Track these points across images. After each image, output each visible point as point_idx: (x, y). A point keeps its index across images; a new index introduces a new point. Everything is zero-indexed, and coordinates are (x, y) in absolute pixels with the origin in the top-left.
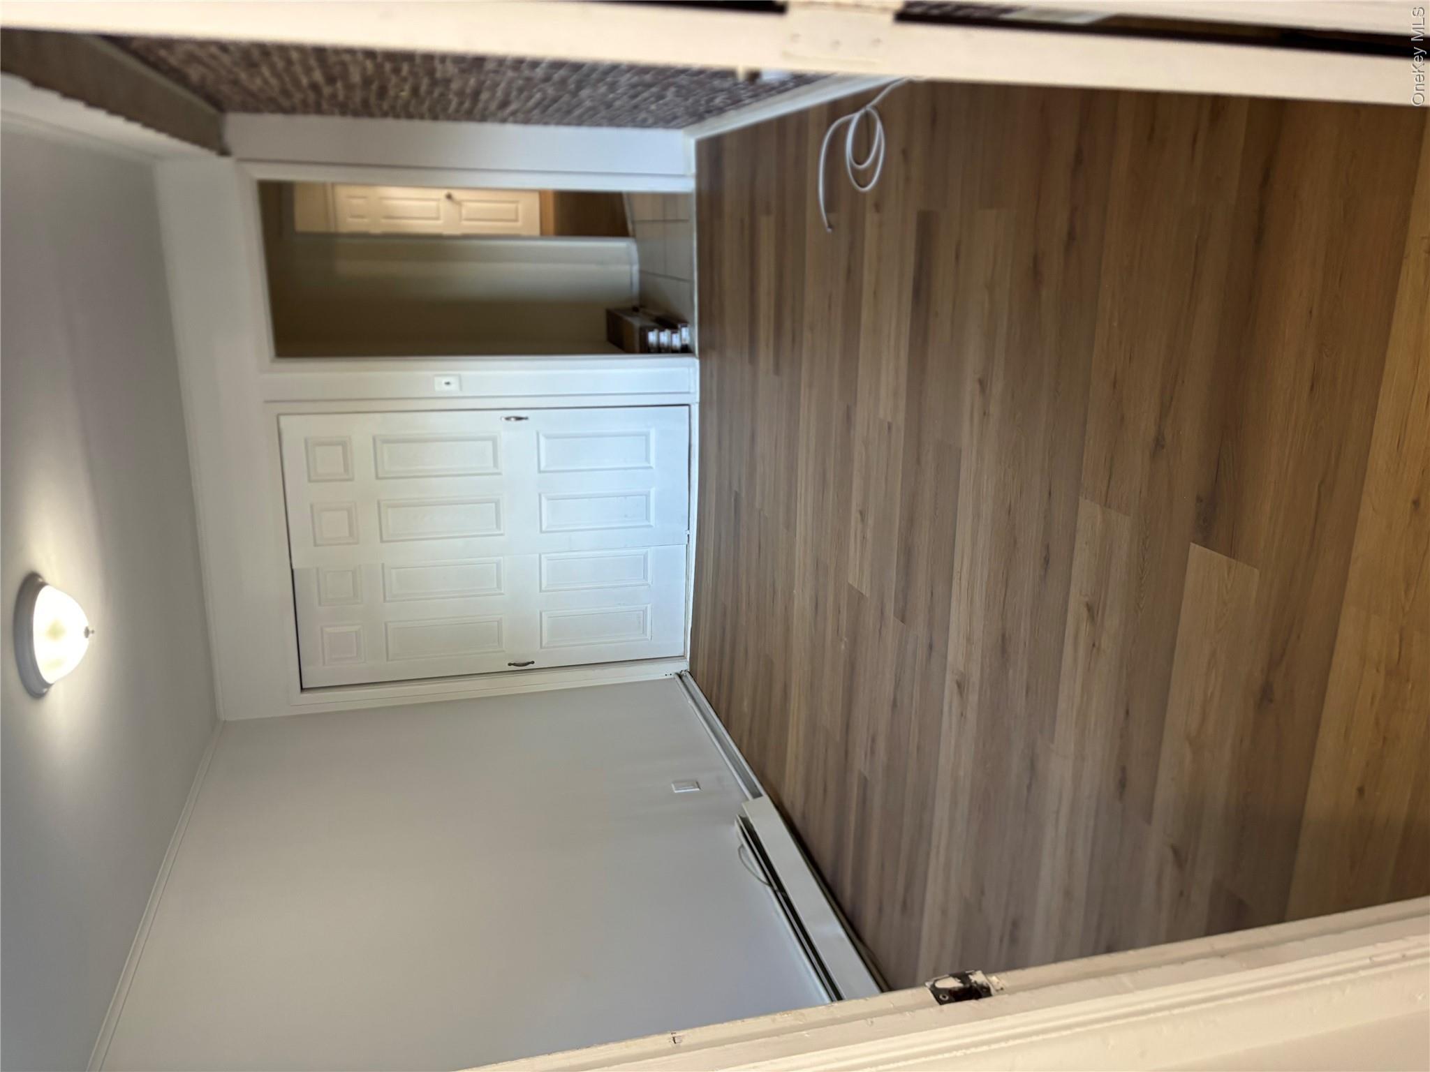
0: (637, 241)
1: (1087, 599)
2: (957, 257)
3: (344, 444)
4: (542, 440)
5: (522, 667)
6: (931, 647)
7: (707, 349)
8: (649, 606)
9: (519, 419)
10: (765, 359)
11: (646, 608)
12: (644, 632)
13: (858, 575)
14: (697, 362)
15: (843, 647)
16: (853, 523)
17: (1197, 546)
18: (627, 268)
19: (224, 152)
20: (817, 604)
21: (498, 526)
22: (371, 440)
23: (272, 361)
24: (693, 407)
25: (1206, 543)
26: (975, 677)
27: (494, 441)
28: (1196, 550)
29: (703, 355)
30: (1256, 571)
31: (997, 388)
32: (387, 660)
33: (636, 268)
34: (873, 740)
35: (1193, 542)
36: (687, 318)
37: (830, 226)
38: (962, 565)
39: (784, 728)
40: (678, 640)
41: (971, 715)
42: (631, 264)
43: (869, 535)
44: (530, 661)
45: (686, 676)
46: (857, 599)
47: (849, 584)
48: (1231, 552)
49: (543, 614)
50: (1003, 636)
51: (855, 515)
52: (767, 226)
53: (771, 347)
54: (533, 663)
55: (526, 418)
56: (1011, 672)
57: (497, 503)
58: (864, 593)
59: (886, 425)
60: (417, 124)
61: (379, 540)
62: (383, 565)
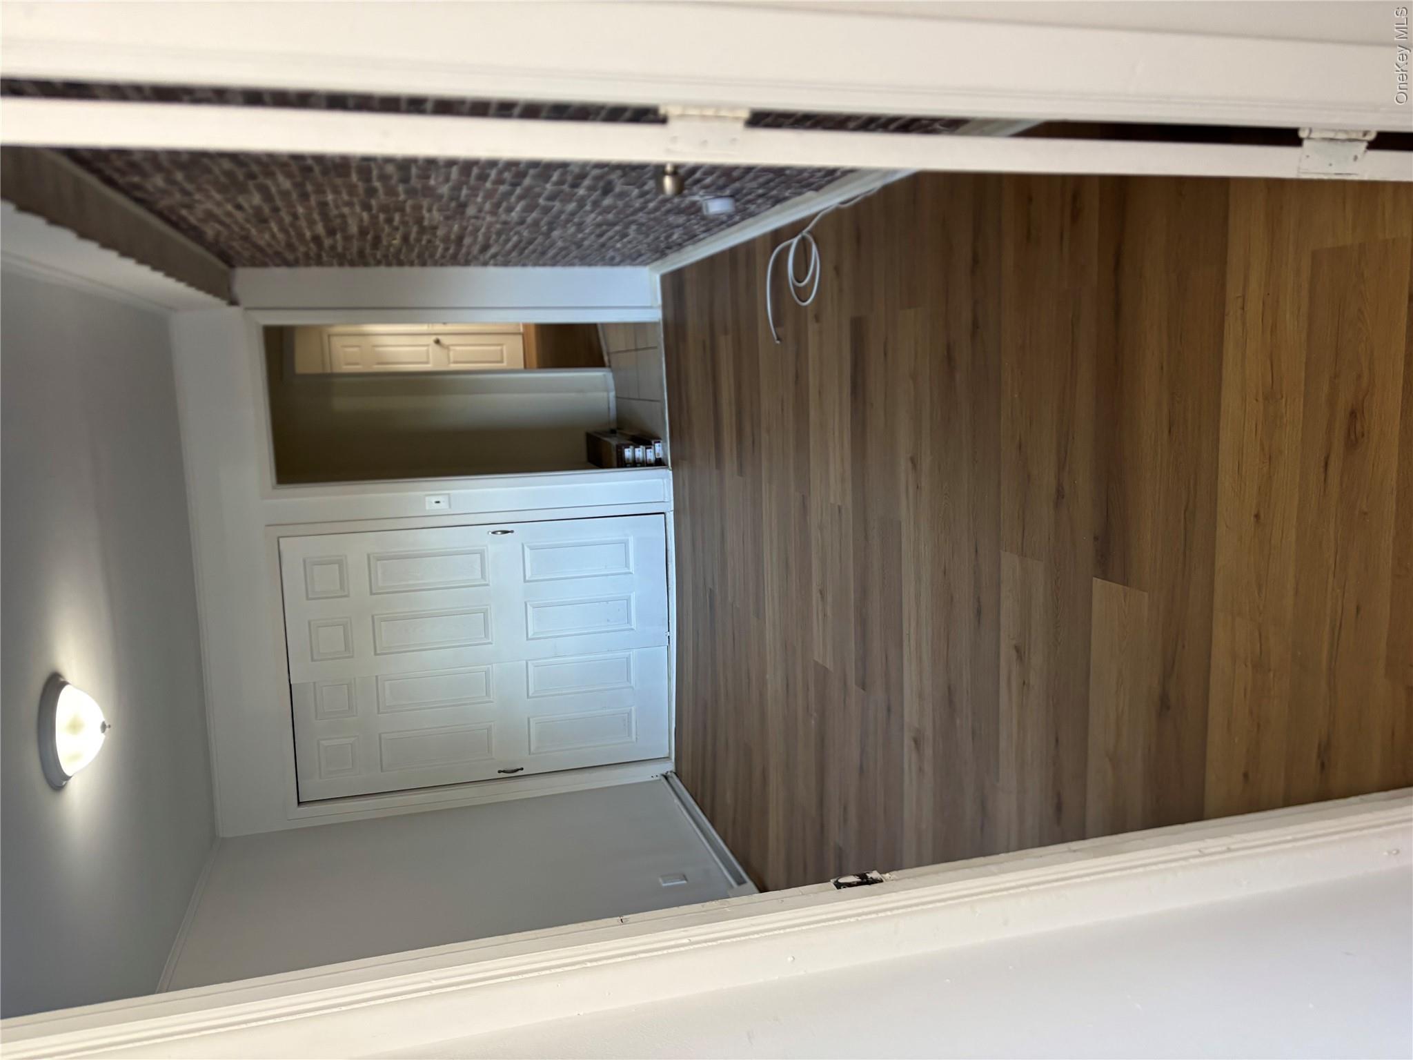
0: (612, 371)
1: (1014, 642)
2: (885, 354)
3: (340, 563)
4: (527, 550)
5: (512, 773)
6: (889, 710)
7: (678, 462)
8: (633, 708)
9: (505, 532)
10: (730, 464)
11: (631, 710)
12: (630, 734)
13: (821, 653)
14: (671, 472)
15: (813, 722)
16: (814, 602)
17: (1099, 580)
18: (605, 394)
19: (233, 302)
20: (787, 685)
21: (486, 636)
22: (366, 557)
23: (274, 488)
24: (668, 515)
25: (1105, 576)
26: (929, 733)
27: (482, 554)
28: (1098, 583)
29: (675, 466)
30: (1146, 594)
31: (926, 462)
32: (382, 771)
33: (612, 394)
34: (845, 809)
35: (1096, 577)
36: (661, 435)
37: (778, 339)
38: (909, 628)
39: (764, 812)
40: (662, 741)
41: (928, 768)
42: (608, 391)
43: (829, 613)
44: (519, 767)
45: (672, 777)
46: (822, 673)
47: (814, 661)
48: (1125, 582)
49: (531, 720)
50: (949, 688)
51: (815, 595)
52: (725, 345)
53: (735, 452)
54: (522, 769)
55: (512, 532)
56: (958, 722)
57: (485, 613)
58: (828, 667)
59: (837, 507)
60: (407, 270)
61: (373, 653)
62: (377, 677)
